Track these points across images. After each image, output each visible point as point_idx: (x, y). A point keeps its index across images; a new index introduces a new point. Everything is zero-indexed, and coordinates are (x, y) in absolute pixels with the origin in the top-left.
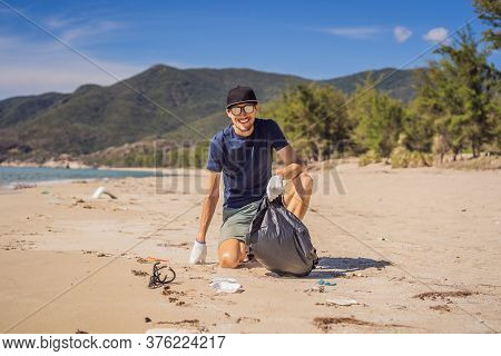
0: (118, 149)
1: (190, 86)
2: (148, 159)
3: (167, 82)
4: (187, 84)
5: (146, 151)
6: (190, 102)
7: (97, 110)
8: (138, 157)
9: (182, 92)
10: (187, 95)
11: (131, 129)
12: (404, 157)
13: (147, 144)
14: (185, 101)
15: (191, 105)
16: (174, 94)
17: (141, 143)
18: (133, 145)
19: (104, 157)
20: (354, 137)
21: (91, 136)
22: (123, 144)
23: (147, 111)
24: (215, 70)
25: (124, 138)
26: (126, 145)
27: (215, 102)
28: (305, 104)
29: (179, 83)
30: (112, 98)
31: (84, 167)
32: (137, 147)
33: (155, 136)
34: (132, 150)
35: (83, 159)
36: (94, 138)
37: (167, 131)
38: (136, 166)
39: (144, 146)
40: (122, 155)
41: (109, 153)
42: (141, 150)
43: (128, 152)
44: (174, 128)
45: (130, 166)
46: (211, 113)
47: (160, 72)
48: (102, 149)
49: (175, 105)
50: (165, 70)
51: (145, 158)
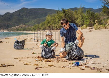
0: (15, 27)
1: (31, 12)
2: (22, 29)
3: (26, 12)
4: (30, 12)
5: (21, 28)
6: (31, 16)
7: (10, 18)
8: (20, 29)
9: (29, 14)
10: (30, 14)
11: (18, 22)
12: (99, 26)
13: (22, 26)
14: (30, 16)
15: (31, 17)
16: (27, 14)
17: (20, 26)
18: (18, 26)
19: (12, 29)
20: (77, 22)
21: (8, 24)
22: (16, 26)
23: (21, 18)
24: (36, 9)
25: (16, 25)
26: (17, 26)
27: (37, 16)
28: (64, 14)
29: (28, 12)
30: (13, 16)
31: (7, 31)
32: (19, 27)
33: (23, 24)
34: (18, 27)
35: (7, 30)
36: (9, 25)
37: (26, 23)
38: (19, 31)
39: (21, 26)
40: (16, 29)
41: (13, 28)
42: (20, 27)
43: (17, 28)
44: (27, 22)
45: (18, 31)
46: (36, 19)
47: (24, 9)
48: (11, 27)
49: (28, 17)
50: (25, 9)
51: (21, 29)
